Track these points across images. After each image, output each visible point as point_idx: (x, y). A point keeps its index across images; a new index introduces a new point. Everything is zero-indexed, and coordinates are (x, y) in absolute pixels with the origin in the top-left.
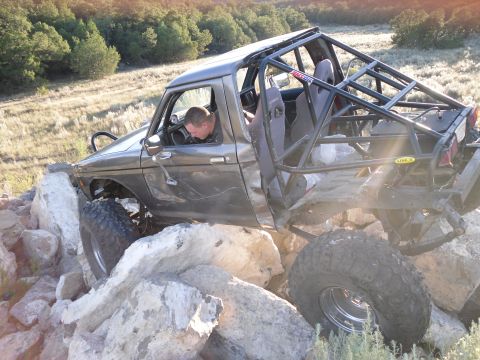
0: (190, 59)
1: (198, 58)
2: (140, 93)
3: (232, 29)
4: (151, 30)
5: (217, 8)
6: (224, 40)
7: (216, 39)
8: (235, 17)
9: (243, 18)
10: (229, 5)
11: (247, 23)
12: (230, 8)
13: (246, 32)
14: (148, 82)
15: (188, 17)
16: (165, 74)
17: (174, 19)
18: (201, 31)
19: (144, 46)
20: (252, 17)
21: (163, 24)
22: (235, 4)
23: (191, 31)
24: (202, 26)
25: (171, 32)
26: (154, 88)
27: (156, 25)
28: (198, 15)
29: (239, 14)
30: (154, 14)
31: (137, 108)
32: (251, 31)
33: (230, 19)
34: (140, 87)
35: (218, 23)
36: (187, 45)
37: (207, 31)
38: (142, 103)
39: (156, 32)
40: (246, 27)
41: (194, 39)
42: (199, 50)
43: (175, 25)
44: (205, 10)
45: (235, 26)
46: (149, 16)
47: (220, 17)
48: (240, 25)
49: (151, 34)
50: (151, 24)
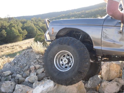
0: (19, 41)
1: (22, 40)
2: (2, 53)
3: (34, 29)
4: (4, 31)
5: (28, 22)
6: (31, 33)
7: (29, 33)
8: (35, 25)
9: (38, 25)
10: (32, 21)
11: (39, 27)
12: (33, 22)
13: (39, 30)
14: (5, 49)
15: (17, 25)
16: (11, 46)
17: (12, 26)
18: (23, 30)
19: (2, 37)
20: (41, 24)
21: (8, 28)
22: (34, 20)
23: (19, 31)
24: (23, 29)
25: (11, 31)
26: (8, 51)
27: (6, 29)
28: (21, 25)
29: (36, 23)
30: (5, 25)
31: (3, 59)
32: (41, 29)
33: (33, 26)
34: (2, 52)
35: (29, 27)
36: (18, 36)
37: (25, 30)
38: (4, 57)
39: (6, 31)
40: (39, 28)
41: (20, 33)
42: (23, 37)
43: (13, 29)
44: (23, 23)
45: (35, 28)
46: (3, 26)
47: (29, 25)
48: (37, 28)
49: (4, 32)
50: (4, 29)
